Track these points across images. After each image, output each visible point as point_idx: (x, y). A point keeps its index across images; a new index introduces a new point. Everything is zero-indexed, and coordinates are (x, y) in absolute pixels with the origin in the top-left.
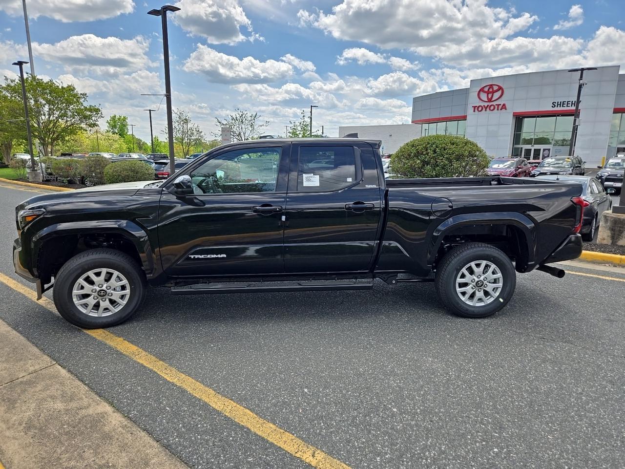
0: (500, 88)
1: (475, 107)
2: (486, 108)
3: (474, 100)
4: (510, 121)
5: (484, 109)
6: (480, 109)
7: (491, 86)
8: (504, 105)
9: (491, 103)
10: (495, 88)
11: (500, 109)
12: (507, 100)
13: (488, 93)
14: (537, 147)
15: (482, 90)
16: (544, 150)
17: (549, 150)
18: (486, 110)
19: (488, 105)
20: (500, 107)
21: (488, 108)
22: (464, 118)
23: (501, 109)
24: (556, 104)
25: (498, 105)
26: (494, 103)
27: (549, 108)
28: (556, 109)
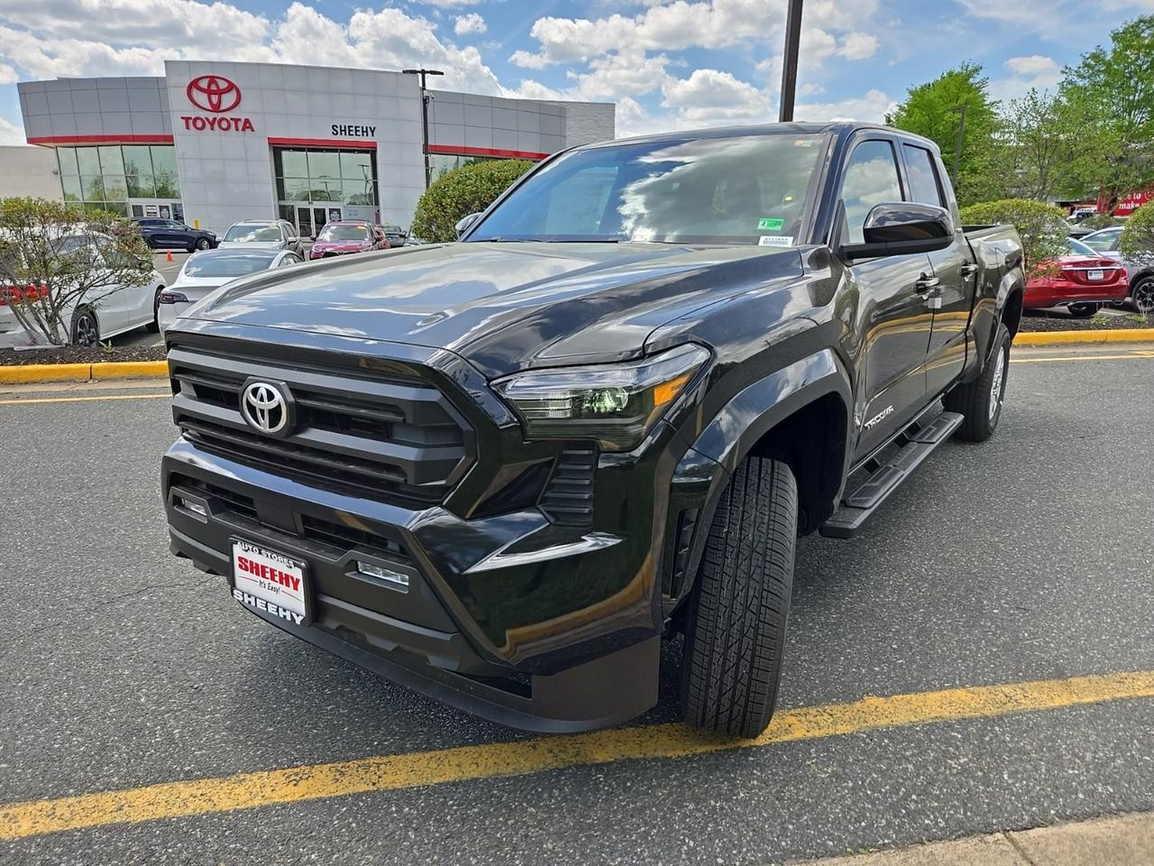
0: (231, 87)
1: (187, 119)
2: (212, 124)
3: (180, 105)
4: (267, 155)
5: (208, 126)
6: (199, 124)
7: (212, 79)
8: (247, 121)
9: (219, 116)
10: (223, 85)
11: (240, 128)
12: (253, 113)
13: (209, 92)
14: (319, 205)
15: (194, 84)
16: (331, 211)
17: (338, 211)
18: (212, 129)
19: (215, 119)
20: (241, 125)
21: (216, 124)
22: (168, 140)
23: (243, 130)
24: (338, 130)
25: (236, 121)
26: (228, 115)
27: (328, 135)
28: (339, 138)
